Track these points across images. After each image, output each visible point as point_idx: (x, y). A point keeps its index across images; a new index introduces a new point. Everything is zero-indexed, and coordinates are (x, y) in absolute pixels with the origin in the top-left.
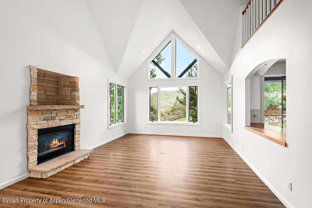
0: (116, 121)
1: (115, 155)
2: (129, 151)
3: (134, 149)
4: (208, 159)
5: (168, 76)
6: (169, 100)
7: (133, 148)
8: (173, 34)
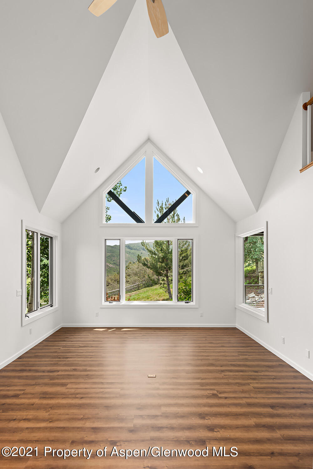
0: (37, 307)
1: (45, 393)
2: (77, 377)
3: (85, 370)
4: (249, 384)
5: (138, 219)
6: (113, 259)
7: (84, 368)
8: (149, 144)
